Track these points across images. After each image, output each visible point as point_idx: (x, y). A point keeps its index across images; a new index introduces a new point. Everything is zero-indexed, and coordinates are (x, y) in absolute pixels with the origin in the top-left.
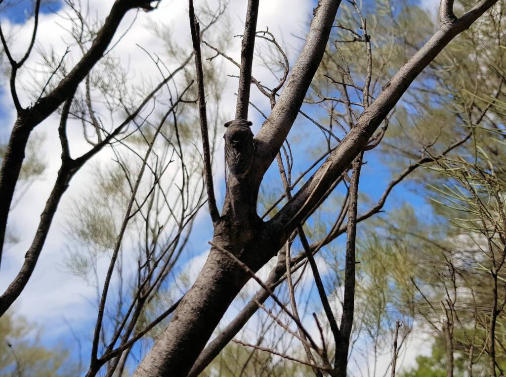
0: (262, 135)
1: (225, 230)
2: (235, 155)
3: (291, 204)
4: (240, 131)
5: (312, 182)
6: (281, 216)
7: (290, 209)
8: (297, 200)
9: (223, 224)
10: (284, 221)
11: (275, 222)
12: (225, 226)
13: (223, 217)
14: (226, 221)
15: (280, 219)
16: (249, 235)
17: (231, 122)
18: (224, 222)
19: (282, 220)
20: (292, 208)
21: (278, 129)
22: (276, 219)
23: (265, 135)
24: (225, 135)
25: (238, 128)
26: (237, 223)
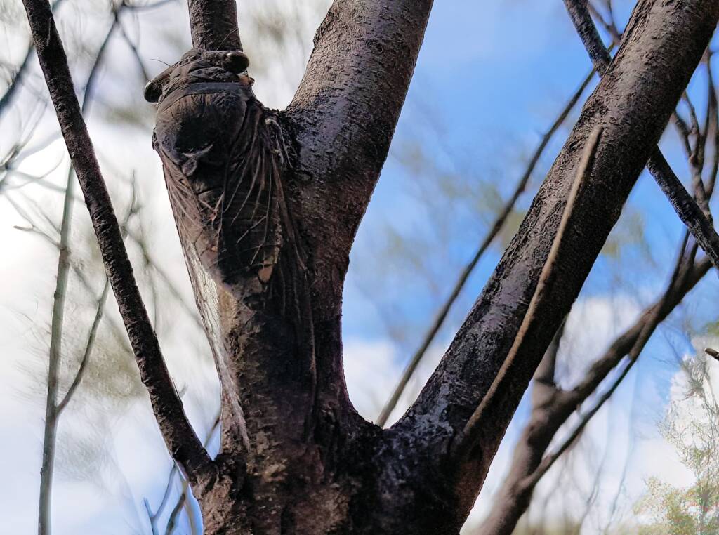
0: (315, 87)
1: (234, 511)
2: (205, 210)
3: (475, 330)
4: (201, 106)
5: (542, 220)
6: (445, 390)
7: (473, 355)
8: (493, 309)
9: (225, 491)
10: (457, 412)
11: (423, 423)
12: (231, 496)
13: (221, 458)
14: (233, 476)
15: (442, 405)
16: (330, 505)
17: (164, 78)
18: (227, 480)
19: (448, 409)
20: (482, 347)
21: (370, 43)
22: (425, 411)
23: (326, 83)
24: (154, 134)
25: (189, 98)
26: (275, 475)
